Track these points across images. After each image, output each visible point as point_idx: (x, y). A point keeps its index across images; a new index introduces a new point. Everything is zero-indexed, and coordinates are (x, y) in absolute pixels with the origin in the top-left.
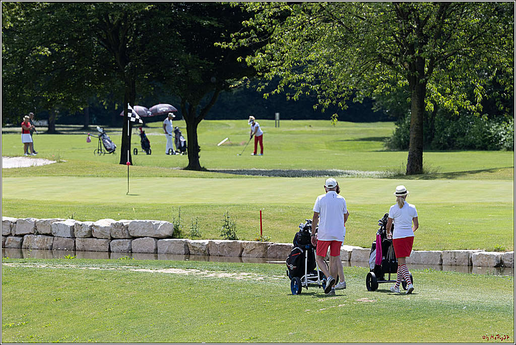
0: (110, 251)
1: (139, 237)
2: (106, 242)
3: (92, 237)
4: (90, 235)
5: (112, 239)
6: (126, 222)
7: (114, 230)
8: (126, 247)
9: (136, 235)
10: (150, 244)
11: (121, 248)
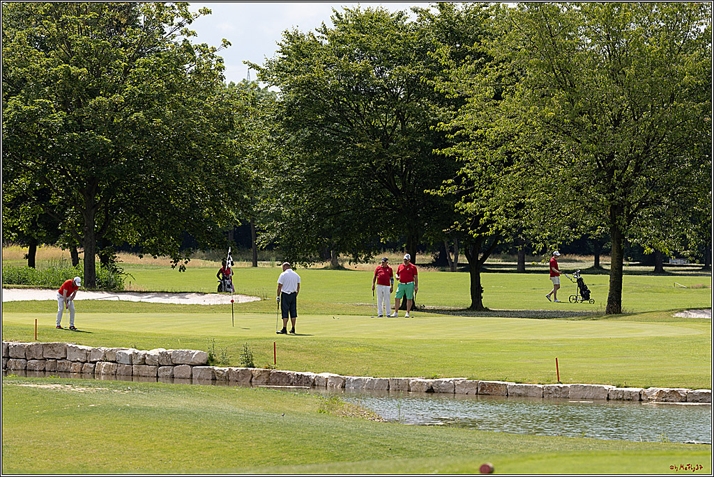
0: (157, 377)
1: (179, 365)
2: (155, 369)
3: (145, 364)
4: (144, 362)
5: (160, 366)
6: (170, 351)
7: (161, 358)
8: (169, 373)
9: (177, 362)
10: (186, 370)
11: (165, 373)
